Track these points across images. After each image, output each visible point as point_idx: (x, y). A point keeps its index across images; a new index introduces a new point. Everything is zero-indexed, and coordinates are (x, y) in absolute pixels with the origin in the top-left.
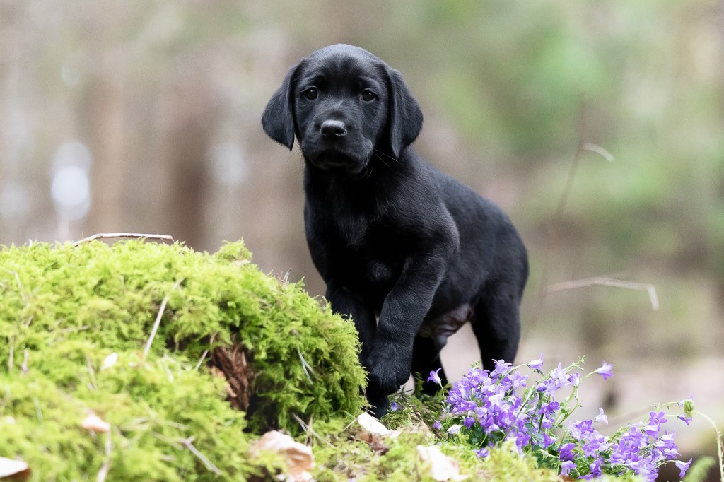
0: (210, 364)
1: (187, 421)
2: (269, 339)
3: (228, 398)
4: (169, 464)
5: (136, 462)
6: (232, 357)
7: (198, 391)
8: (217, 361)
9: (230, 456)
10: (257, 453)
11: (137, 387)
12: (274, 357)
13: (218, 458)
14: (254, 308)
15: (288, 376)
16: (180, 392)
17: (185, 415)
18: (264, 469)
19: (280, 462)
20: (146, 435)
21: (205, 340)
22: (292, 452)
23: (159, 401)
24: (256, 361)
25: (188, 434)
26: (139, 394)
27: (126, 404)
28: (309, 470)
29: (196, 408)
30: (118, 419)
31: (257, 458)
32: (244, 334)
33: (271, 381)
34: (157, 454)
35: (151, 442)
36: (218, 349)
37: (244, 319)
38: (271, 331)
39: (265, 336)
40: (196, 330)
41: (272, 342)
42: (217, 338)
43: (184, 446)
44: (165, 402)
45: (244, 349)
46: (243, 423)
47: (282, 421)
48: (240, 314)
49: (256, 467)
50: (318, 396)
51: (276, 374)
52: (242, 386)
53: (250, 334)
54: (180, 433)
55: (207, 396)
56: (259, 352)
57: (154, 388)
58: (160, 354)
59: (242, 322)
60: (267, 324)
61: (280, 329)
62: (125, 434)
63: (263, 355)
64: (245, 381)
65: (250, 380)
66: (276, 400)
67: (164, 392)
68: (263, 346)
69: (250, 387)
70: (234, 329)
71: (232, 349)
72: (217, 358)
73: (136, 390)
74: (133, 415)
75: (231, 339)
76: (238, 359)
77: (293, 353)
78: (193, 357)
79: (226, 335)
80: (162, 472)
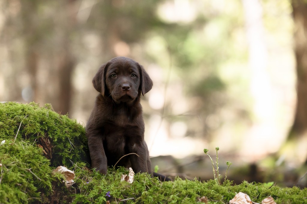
0: (38, 143)
1: (29, 163)
2: (58, 135)
3: (44, 155)
4: (23, 177)
5: (11, 176)
6: (45, 141)
7: (33, 152)
8: (40, 142)
9: (45, 174)
10: (55, 173)
11: (12, 151)
12: (60, 140)
13: (41, 175)
14: (52, 124)
15: (65, 147)
16: (27, 153)
17: (28, 161)
18: (57, 178)
19: (62, 176)
20: (15, 167)
21: (36, 135)
22: (68, 173)
23: (19, 156)
24: (54, 142)
25: (30, 167)
26: (13, 154)
27: (8, 157)
28: (73, 179)
29: (32, 158)
30: (5, 162)
31: (55, 175)
32: (49, 133)
33: (59, 149)
34: (19, 174)
35: (17, 170)
36: (41, 138)
37: (49, 128)
38: (58, 132)
39: (57, 134)
40: (32, 132)
41: (59, 136)
42: (40, 134)
43: (28, 171)
44: (21, 156)
45: (49, 138)
46: (49, 163)
47: (64, 162)
48: (47, 126)
49: (54, 178)
50: (76, 153)
51: (61, 146)
52: (49, 151)
53: (51, 133)
54: (27, 167)
55: (36, 154)
56: (55, 139)
57: (18, 151)
58: (20, 140)
59: (48, 129)
60: (57, 129)
61: (62, 131)
62: (8, 167)
63: (56, 140)
64: (50, 149)
65: (52, 149)
66: (61, 155)
67: (21, 153)
68: (56, 137)
69: (52, 151)
70: (45, 131)
71: (45, 138)
72: (40, 141)
73: (12, 152)
74: (11, 160)
75: (45, 135)
76: (47, 141)
77: (67, 139)
78: (31, 141)
79: (43, 134)
80: (21, 180)
